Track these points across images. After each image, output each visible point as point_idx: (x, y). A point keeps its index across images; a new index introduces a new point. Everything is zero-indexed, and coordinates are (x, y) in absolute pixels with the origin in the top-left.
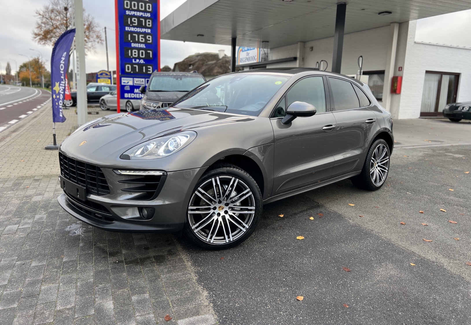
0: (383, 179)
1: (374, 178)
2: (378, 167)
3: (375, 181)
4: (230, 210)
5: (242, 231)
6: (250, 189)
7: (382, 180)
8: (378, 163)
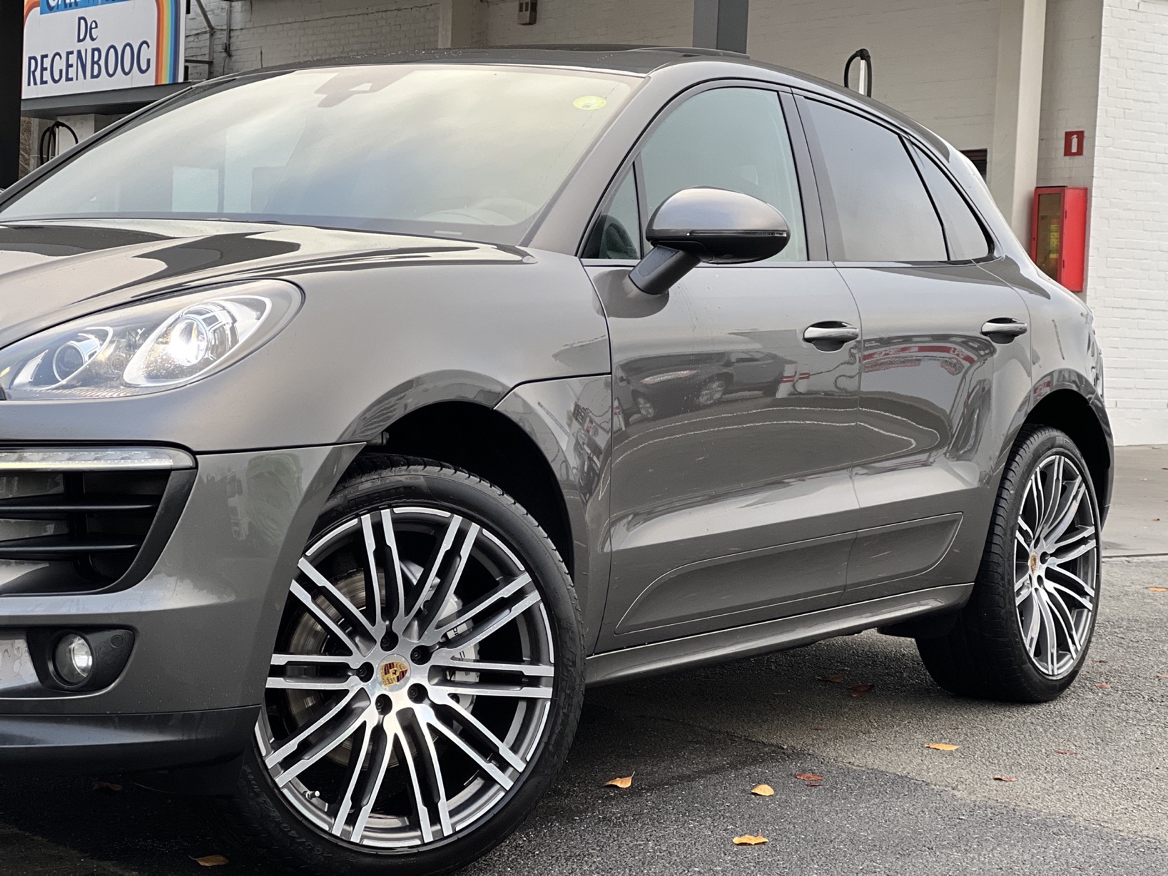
0: (1074, 643)
1: (1034, 632)
2: (1045, 580)
3: (1040, 650)
4: (436, 684)
5: (496, 787)
6: (532, 575)
7: (1072, 648)
8: (1044, 557)
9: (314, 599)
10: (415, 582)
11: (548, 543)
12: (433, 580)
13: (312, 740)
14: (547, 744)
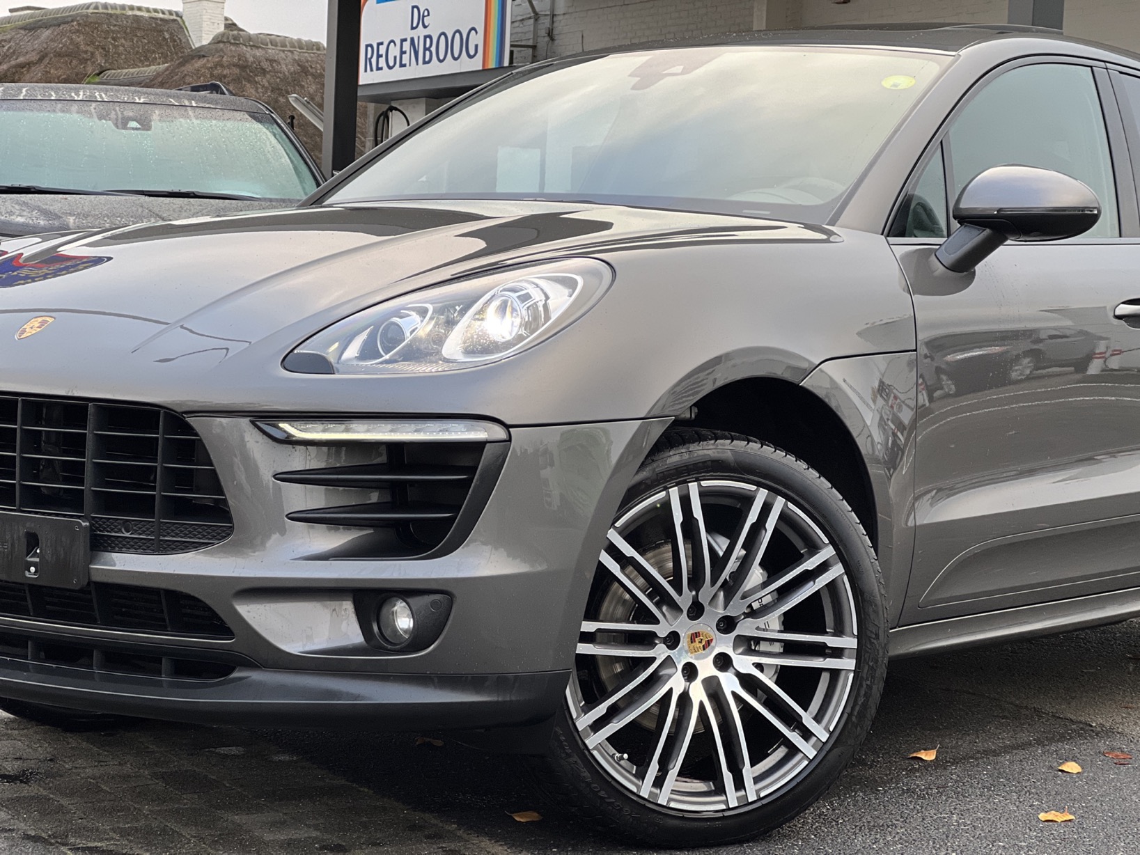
4: (739, 654)
5: (800, 756)
6: (836, 547)
9: (623, 568)
10: (721, 554)
11: (852, 517)
12: (739, 551)
13: (621, 705)
14: (850, 715)
